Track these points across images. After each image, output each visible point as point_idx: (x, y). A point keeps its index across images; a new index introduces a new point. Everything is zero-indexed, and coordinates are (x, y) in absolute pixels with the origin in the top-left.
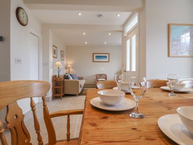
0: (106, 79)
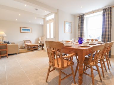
0: (31, 43)
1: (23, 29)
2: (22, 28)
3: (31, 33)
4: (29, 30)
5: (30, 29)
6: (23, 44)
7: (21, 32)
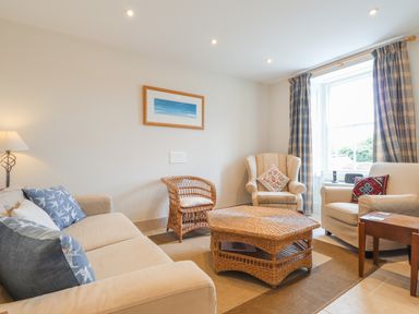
1: (158, 102)
2: (151, 95)
3: (202, 128)
4: (192, 108)
5: (197, 102)
6: (157, 202)
7: (145, 123)
